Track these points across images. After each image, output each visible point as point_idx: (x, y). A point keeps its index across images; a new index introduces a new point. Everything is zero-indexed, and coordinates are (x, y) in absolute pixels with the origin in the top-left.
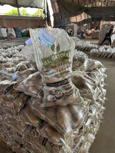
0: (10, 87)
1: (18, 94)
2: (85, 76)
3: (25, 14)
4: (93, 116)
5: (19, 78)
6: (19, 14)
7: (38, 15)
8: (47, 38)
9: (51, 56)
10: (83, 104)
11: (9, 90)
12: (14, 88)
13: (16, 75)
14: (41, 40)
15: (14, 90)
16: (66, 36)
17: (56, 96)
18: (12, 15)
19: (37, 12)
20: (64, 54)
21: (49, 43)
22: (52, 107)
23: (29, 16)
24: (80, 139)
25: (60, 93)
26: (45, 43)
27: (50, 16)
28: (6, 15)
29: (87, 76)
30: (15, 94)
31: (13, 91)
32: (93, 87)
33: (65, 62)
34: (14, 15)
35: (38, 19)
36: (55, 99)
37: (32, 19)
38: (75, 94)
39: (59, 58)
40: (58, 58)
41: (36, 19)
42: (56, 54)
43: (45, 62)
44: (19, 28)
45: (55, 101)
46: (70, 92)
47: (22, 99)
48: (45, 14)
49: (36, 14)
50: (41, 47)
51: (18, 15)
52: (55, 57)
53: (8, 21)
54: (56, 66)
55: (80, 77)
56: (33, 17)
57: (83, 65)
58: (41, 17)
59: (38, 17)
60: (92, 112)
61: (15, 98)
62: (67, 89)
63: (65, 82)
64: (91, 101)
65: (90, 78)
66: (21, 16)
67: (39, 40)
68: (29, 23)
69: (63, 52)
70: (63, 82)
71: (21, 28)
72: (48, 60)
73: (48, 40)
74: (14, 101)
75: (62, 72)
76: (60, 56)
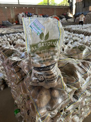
0: (15, 63)
1: (19, 70)
2: (78, 65)
3: (53, 3)
4: (77, 103)
5: (25, 57)
6: (48, 3)
7: (63, 5)
8: (38, 26)
9: (38, 43)
10: (66, 91)
11: (14, 65)
12: (18, 64)
13: (24, 53)
14: (33, 28)
15: (17, 65)
16: (58, 25)
17: (38, 78)
18: (43, 4)
19: (63, 1)
20: (52, 42)
21: (39, 31)
22: (38, 87)
23: (56, 5)
24: (57, 120)
25: (42, 77)
26: (35, 30)
27: (73, 5)
28: (39, 4)
29: (81, 64)
30: (17, 69)
31: (16, 67)
32: (83, 76)
33: (50, 50)
34: (44, 4)
35: (63, 7)
36: (38, 81)
37: (58, 7)
38: (57, 81)
39: (46, 46)
40: (44, 46)
41: (61, 7)
42: (43, 42)
43: (33, 48)
44: (47, 15)
45: (38, 83)
46: (51, 78)
47: (21, 74)
48: (70, 3)
49: (62, 3)
50: (31, 34)
51: (47, 5)
52: (41, 44)
53: (39, 10)
54: (40, 53)
55: (73, 65)
56: (59, 6)
57: (81, 53)
58: (66, 6)
59: (63, 6)
60: (78, 99)
61: (16, 72)
62: (48, 75)
63: (46, 68)
64: (76, 89)
65: (83, 67)
66: (50, 6)
67: (30, 28)
68: (55, 11)
69: (50, 41)
70: (45, 69)
71: (48, 16)
72: (35, 47)
73: (38, 28)
74: (15, 74)
75: (45, 59)
76: (47, 44)
